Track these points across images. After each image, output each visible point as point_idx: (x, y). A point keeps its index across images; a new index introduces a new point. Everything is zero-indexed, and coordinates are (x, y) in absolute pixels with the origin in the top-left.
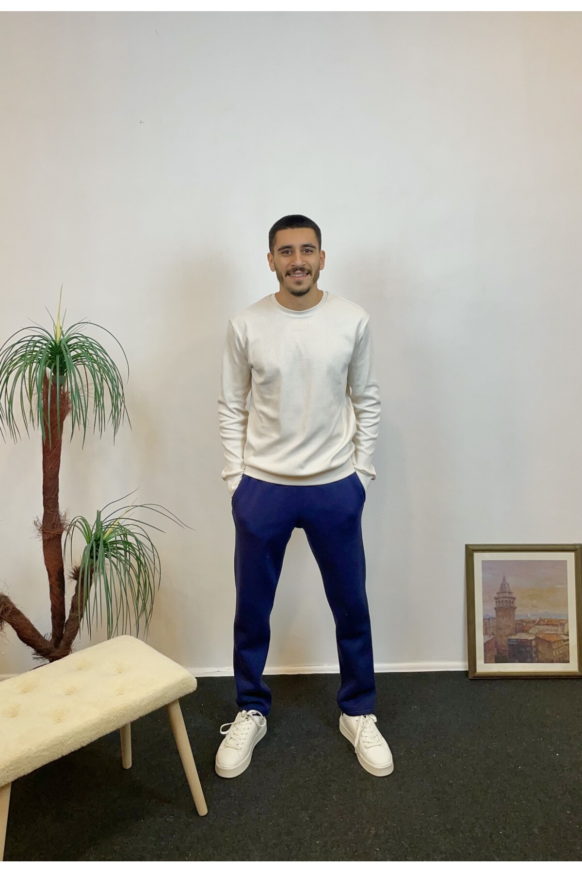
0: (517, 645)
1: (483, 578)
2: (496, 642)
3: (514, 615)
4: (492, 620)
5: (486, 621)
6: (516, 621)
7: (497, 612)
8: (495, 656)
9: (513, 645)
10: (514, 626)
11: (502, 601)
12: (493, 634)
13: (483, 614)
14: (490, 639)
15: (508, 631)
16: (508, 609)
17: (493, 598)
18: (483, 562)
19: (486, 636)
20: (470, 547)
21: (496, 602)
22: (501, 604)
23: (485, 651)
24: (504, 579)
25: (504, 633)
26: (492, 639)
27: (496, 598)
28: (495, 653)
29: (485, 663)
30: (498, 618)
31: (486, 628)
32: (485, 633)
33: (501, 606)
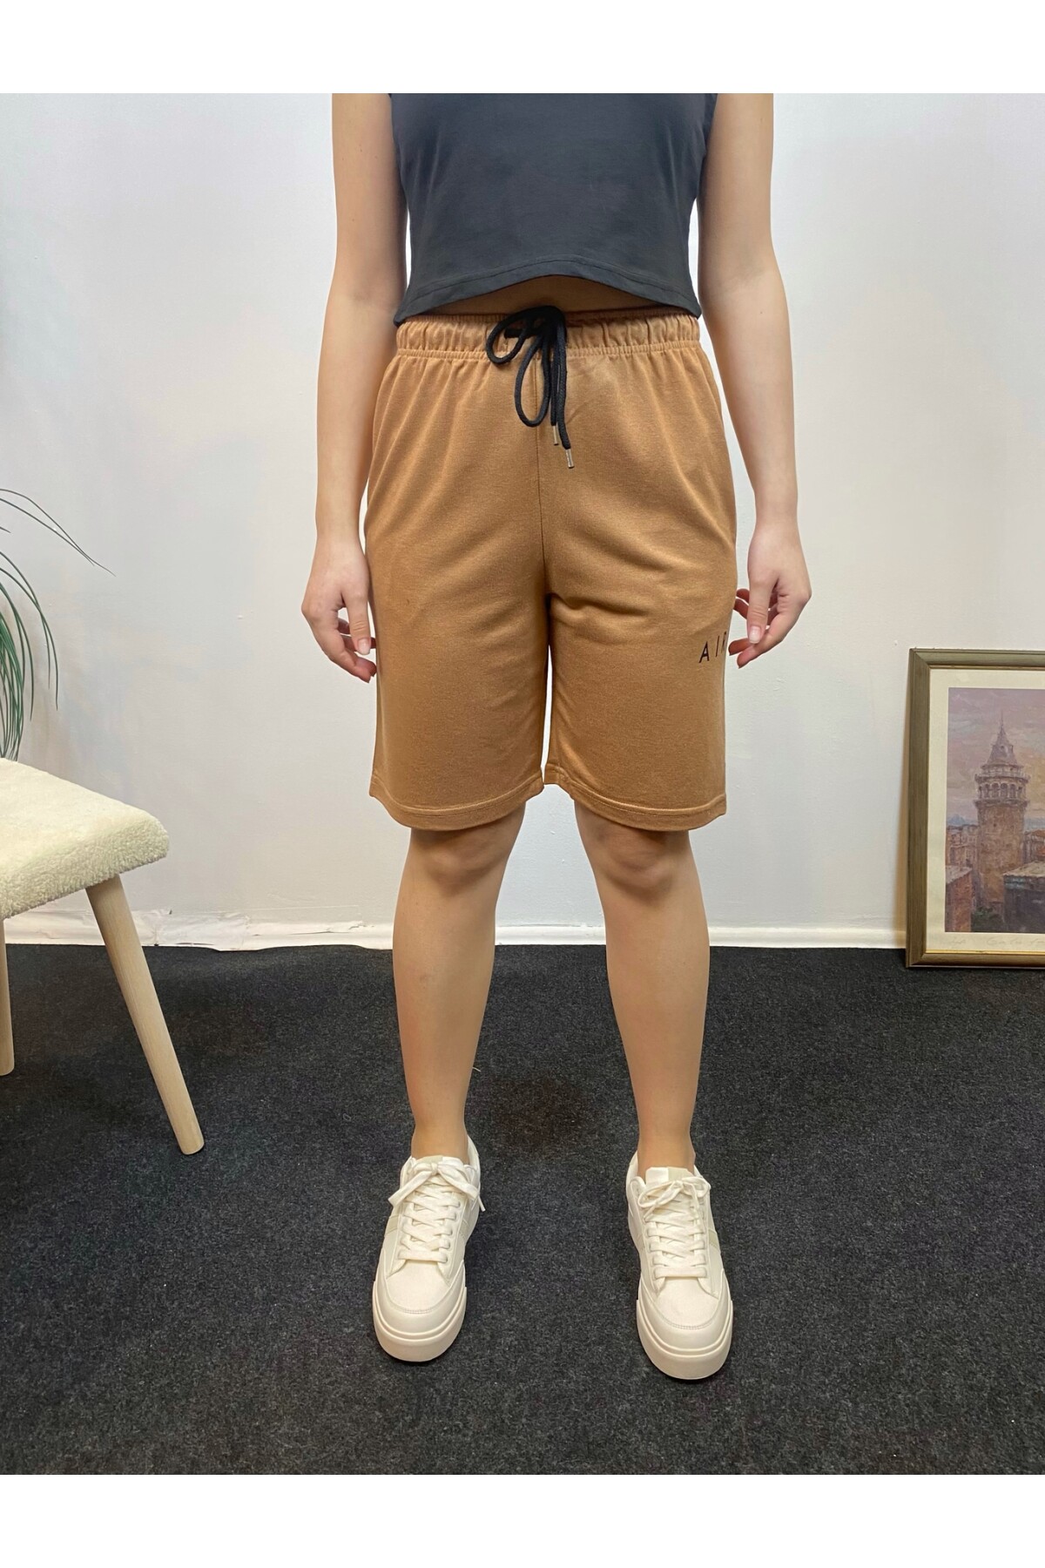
0: (1026, 891)
1: (949, 729)
2: (975, 883)
3: (1023, 819)
4: (969, 832)
5: (954, 831)
6: (1027, 834)
7: (980, 812)
8: (972, 915)
9: (1017, 891)
10: (1022, 846)
11: (995, 785)
12: (969, 864)
13: (947, 818)
14: (962, 874)
15: (1005, 857)
16: (1007, 805)
17: (973, 779)
18: (953, 692)
19: (953, 868)
20: (920, 654)
21: (980, 788)
22: (991, 792)
23: (948, 903)
24: (1002, 734)
25: (998, 863)
26: (968, 875)
27: (979, 780)
28: (974, 909)
29: (947, 930)
30: (982, 827)
31: (953, 850)
32: (951, 860)
33: (991, 798)
